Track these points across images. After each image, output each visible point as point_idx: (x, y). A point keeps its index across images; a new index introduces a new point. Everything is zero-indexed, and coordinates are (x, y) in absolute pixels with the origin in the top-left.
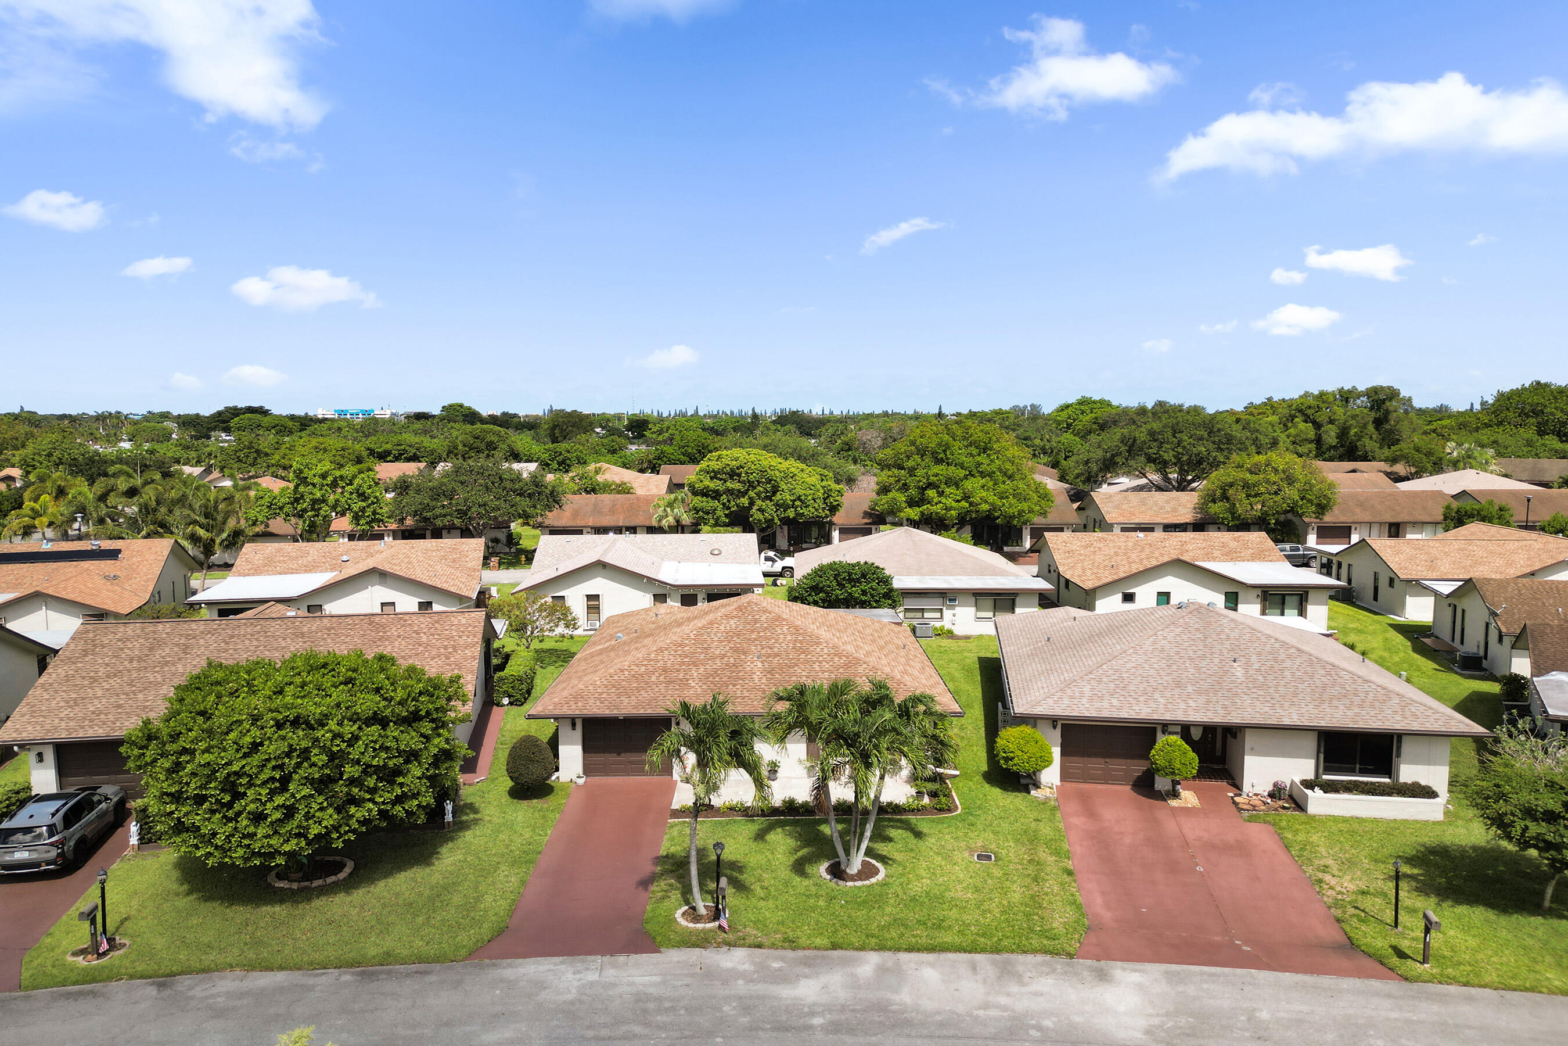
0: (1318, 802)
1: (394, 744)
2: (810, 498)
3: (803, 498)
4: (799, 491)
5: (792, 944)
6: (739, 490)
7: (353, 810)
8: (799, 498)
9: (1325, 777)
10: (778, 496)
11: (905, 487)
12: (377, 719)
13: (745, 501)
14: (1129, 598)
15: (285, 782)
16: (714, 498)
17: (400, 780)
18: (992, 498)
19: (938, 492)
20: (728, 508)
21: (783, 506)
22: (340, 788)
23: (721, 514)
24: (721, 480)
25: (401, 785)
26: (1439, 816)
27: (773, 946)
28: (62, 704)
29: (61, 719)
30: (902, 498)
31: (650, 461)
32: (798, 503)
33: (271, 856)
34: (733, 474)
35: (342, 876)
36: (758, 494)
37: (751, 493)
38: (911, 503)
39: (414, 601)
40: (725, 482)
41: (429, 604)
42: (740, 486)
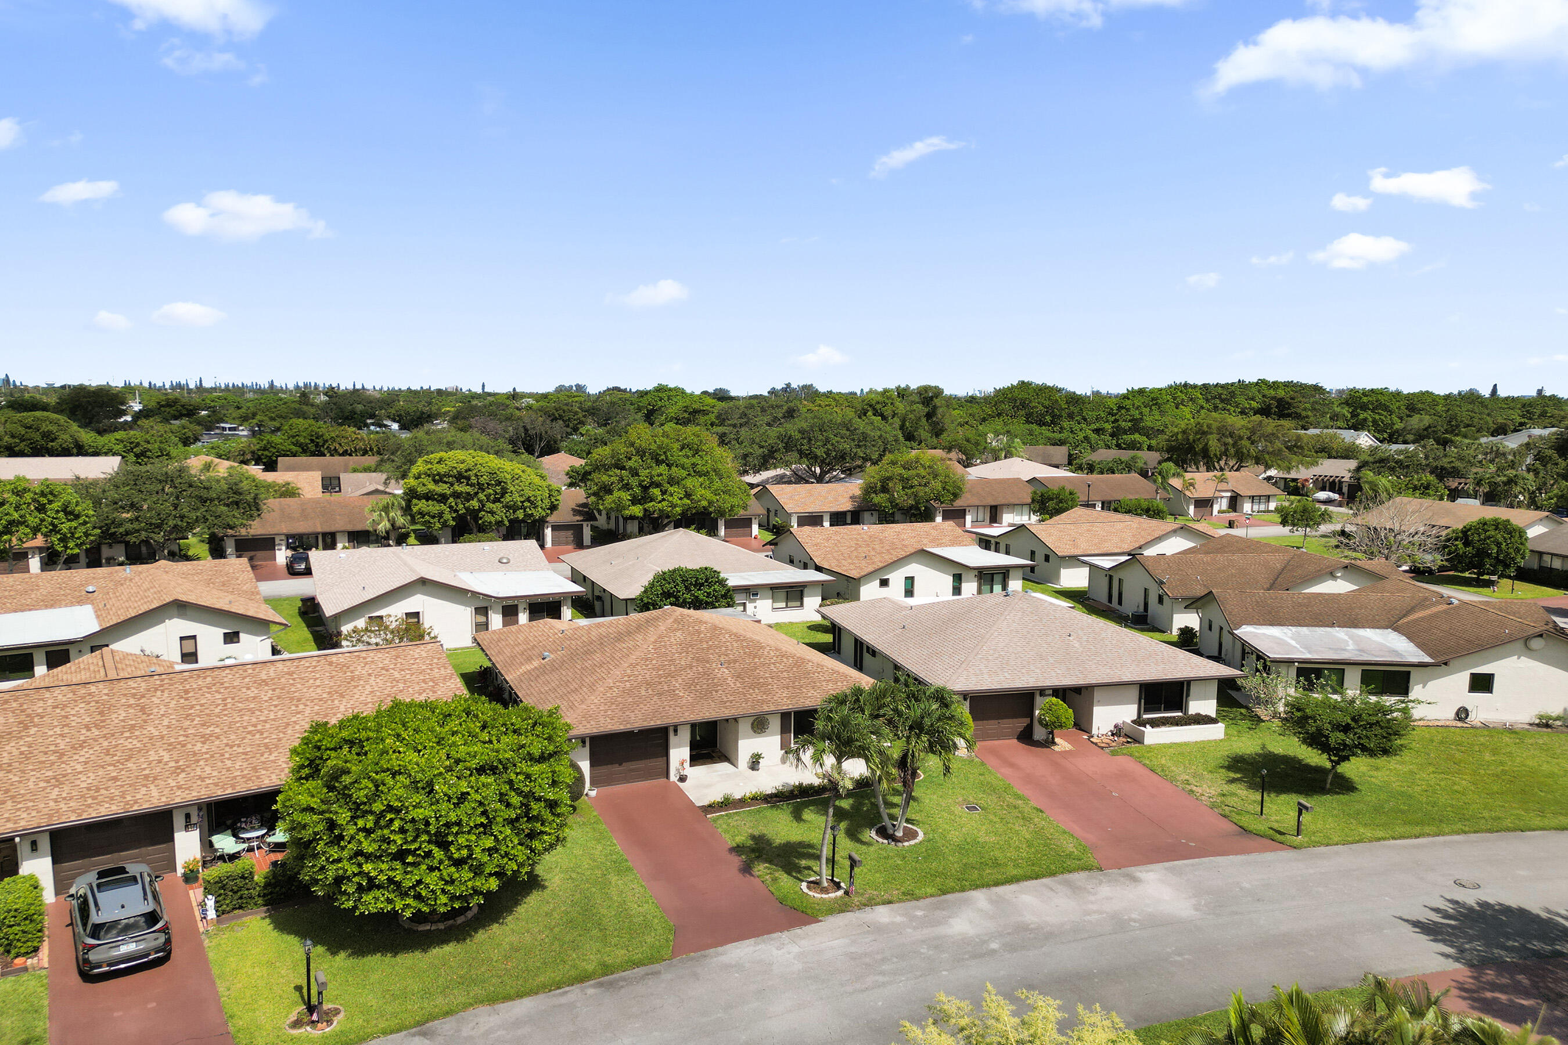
0: (1153, 736)
2: (539, 498)
3: (532, 499)
4: (528, 493)
6: (468, 494)
8: (528, 500)
9: (1145, 716)
10: (508, 498)
11: (627, 487)
13: (475, 504)
14: (884, 583)
16: (439, 502)
18: (709, 495)
19: (661, 491)
20: (456, 511)
21: (513, 507)
23: (449, 516)
24: (446, 482)
26: (1222, 736)
27: (900, 900)
28: (42, 784)
29: (56, 801)
30: (626, 496)
31: (253, 453)
32: (526, 504)
34: (460, 477)
36: (488, 496)
37: (481, 496)
38: (635, 501)
39: (219, 632)
40: (452, 485)
41: (236, 634)
42: (468, 489)
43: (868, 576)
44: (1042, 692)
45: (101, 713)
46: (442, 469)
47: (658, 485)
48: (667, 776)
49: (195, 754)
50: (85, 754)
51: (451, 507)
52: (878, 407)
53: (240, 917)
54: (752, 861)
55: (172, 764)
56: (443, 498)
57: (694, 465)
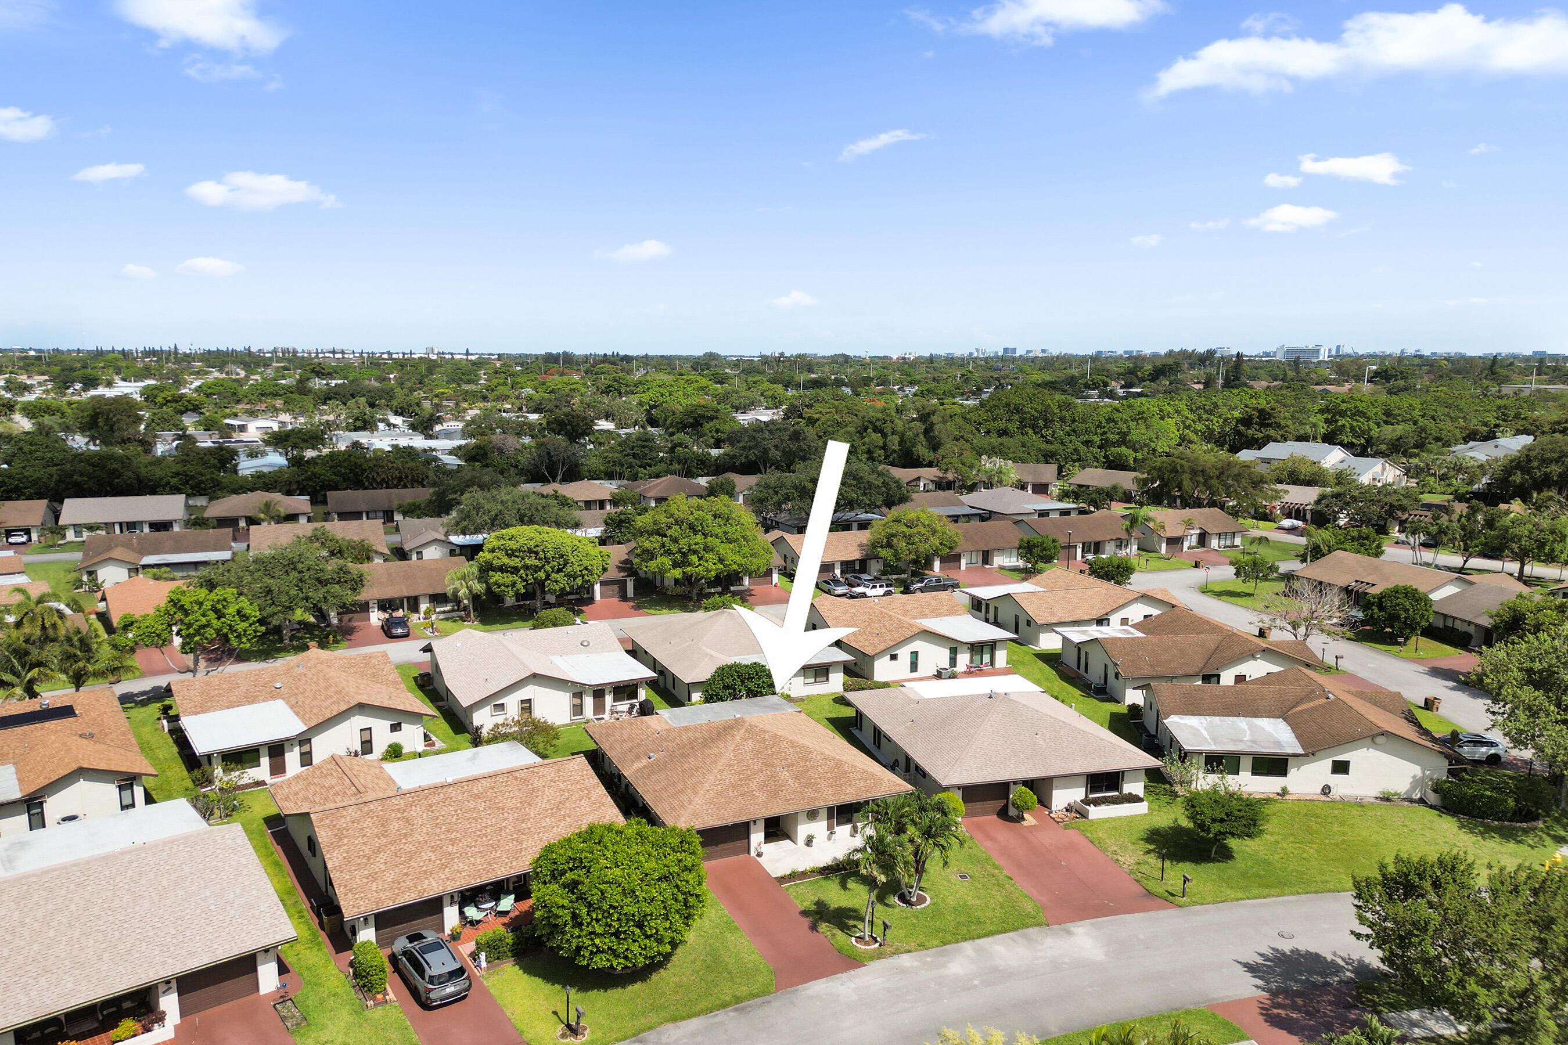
0: (1095, 813)
4: (586, 563)
6: (536, 566)
8: (586, 569)
9: (1091, 796)
11: (668, 552)
13: (542, 575)
14: (894, 657)
16: (512, 573)
18: (738, 558)
19: (698, 557)
20: (525, 580)
21: (573, 576)
23: (521, 586)
24: (517, 557)
26: (1146, 812)
30: (667, 561)
34: (530, 552)
36: (553, 568)
37: (548, 568)
38: (675, 565)
39: (387, 724)
40: (523, 559)
41: (399, 724)
42: (537, 562)
43: (880, 654)
44: (1015, 783)
45: (382, 825)
46: (513, 545)
47: (695, 552)
48: (749, 852)
49: (450, 854)
50: (383, 857)
51: (521, 577)
52: (878, 424)
53: (499, 965)
54: (817, 921)
55: (438, 862)
56: (515, 570)
57: (726, 533)
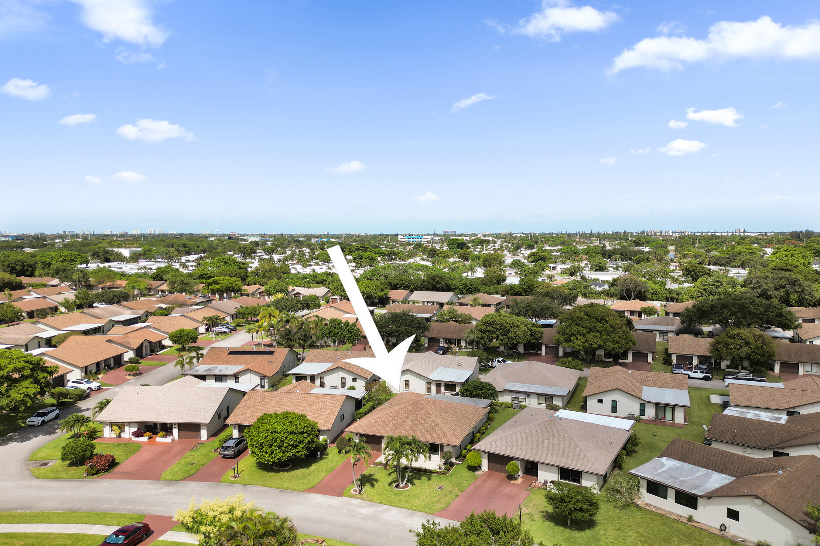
1: (296, 439)
5: (371, 501)
7: (286, 453)
9: (560, 481)
12: (292, 433)
15: (272, 445)
17: (298, 447)
22: (283, 448)
25: (298, 449)
27: (367, 500)
28: (241, 414)
29: (240, 418)
33: (269, 461)
35: (288, 468)
39: (351, 378)
41: (356, 379)
48: (381, 451)
